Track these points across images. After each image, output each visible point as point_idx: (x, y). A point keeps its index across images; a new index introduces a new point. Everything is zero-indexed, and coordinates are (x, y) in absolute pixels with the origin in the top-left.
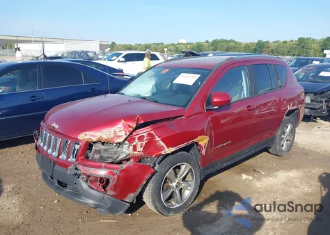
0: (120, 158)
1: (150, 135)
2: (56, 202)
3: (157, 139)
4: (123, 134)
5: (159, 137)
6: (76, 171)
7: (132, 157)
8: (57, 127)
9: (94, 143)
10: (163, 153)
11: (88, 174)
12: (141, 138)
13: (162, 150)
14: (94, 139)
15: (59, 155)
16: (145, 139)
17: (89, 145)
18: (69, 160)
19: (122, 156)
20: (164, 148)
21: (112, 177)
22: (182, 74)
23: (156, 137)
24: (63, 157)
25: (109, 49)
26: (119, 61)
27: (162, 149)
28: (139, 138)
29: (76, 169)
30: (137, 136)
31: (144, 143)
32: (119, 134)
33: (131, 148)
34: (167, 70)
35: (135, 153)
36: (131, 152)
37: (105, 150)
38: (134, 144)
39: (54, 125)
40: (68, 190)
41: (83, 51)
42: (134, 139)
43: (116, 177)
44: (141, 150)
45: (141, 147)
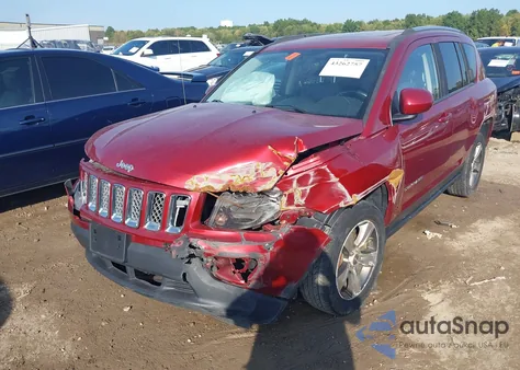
0: (263, 220)
1: (320, 172)
2: (127, 309)
3: (334, 179)
4: (272, 174)
5: (336, 176)
6: (192, 251)
7: (284, 217)
8: (130, 168)
9: (219, 193)
10: (342, 205)
11: (217, 254)
12: (302, 181)
13: (341, 200)
14: (218, 187)
15: (142, 223)
16: (311, 181)
17: (209, 200)
18: (167, 230)
19: (269, 216)
20: (345, 196)
21: (261, 256)
22: (332, 60)
23: (332, 175)
24: (151, 226)
25: (106, 39)
26: (143, 55)
27: (341, 197)
28: (299, 181)
29: (191, 246)
30: (297, 176)
31: (308, 188)
32: (265, 175)
33: (285, 199)
34: (296, 54)
35: (292, 208)
36: (284, 207)
37: (241, 207)
38: (290, 191)
39: (122, 165)
40: (165, 288)
41: (69, 42)
42: (291, 182)
43: (268, 255)
44: (302, 202)
45: (302, 197)
